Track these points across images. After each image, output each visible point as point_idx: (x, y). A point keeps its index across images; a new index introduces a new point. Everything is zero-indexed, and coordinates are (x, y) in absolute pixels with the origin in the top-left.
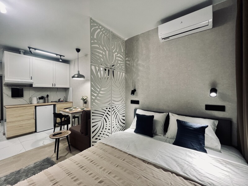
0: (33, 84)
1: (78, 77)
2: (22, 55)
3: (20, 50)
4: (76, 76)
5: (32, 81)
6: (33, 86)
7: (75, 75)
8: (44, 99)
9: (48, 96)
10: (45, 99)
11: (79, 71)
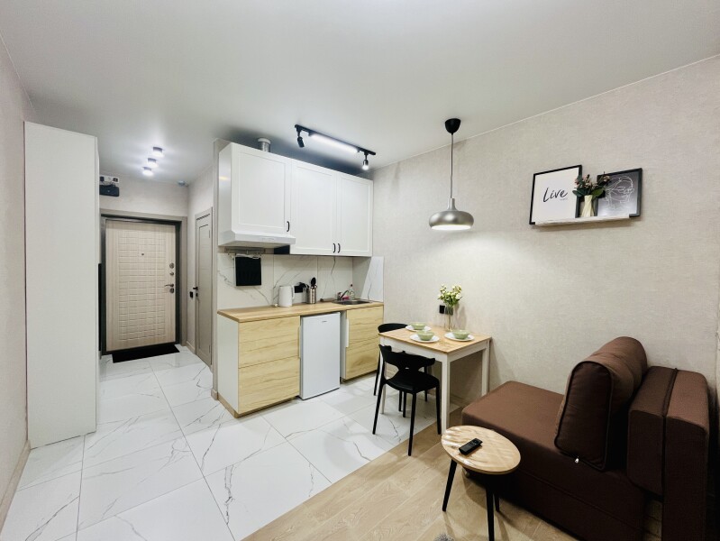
0: (291, 247)
1: (455, 222)
2: (264, 154)
3: (261, 140)
4: (450, 217)
5: (289, 235)
6: (292, 252)
7: (445, 213)
8: (304, 293)
9: (313, 281)
10: (308, 291)
11: (453, 200)
